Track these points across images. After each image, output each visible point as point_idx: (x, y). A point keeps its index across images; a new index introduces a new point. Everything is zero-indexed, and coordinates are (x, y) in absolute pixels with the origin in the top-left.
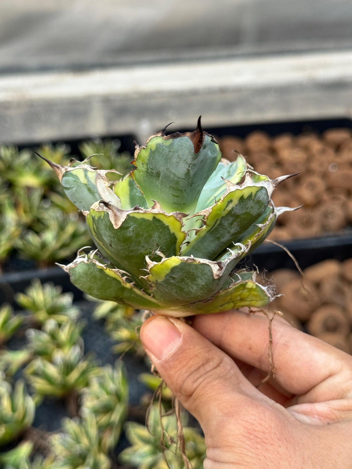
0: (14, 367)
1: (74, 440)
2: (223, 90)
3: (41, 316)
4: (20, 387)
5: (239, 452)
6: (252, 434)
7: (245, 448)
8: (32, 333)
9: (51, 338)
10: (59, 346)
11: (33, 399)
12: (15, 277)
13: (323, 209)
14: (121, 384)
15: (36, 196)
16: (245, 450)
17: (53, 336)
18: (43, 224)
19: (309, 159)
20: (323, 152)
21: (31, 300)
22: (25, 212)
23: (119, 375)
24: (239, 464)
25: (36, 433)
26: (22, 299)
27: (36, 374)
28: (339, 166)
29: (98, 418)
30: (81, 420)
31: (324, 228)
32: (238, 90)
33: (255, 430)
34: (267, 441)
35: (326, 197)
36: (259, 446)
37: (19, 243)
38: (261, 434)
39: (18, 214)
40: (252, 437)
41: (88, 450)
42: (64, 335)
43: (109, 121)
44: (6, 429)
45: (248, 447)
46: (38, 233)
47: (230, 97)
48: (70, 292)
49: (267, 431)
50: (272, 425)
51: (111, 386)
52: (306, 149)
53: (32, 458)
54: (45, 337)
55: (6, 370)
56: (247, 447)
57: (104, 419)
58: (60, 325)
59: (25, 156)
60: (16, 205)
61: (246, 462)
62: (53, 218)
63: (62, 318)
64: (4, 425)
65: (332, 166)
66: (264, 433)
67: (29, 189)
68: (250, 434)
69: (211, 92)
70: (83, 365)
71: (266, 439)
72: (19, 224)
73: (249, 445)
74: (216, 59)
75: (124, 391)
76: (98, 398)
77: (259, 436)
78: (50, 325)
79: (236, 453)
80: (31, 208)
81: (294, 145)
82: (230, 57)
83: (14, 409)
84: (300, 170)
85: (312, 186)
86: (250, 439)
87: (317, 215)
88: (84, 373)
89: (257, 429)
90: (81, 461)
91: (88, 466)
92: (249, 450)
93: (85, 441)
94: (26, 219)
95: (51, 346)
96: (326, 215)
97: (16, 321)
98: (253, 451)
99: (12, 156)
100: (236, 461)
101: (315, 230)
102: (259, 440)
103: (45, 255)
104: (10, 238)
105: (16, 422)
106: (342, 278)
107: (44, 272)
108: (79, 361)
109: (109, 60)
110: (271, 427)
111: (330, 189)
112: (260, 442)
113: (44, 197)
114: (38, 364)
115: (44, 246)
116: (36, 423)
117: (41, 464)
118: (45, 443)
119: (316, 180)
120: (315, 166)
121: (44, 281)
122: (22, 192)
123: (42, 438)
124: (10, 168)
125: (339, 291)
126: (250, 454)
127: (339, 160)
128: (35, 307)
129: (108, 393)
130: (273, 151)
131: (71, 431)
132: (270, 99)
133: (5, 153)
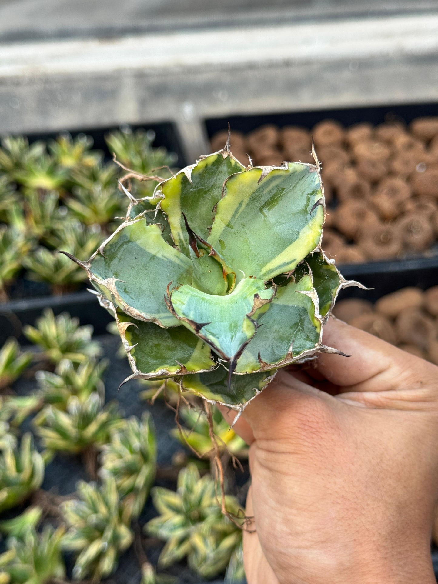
0: (20, 416)
1: (90, 508)
2: (287, 63)
3: (55, 354)
4: (27, 441)
5: (295, 442)
6: (306, 425)
7: (301, 439)
8: (42, 376)
9: (64, 382)
10: (76, 392)
11: (42, 457)
12: (23, 305)
13: (404, 221)
14: (147, 441)
15: (50, 203)
16: (301, 441)
17: (68, 380)
18: (59, 237)
19: (392, 156)
20: (410, 146)
21: (42, 335)
22: (37, 222)
23: (145, 429)
24: (296, 453)
25: (45, 496)
26: (30, 332)
27: (46, 425)
28: (428, 166)
29: (119, 482)
30: (99, 482)
31: (406, 246)
32: (307, 63)
33: (308, 421)
34: (321, 431)
35: (410, 206)
36: (314, 436)
37: (28, 262)
38: (315, 424)
39: (27, 224)
40: (306, 428)
41: (107, 521)
42: (80, 379)
43: (143, 103)
44: (8, 493)
45: (305, 438)
46: (52, 249)
47: (296, 73)
48: (89, 325)
49: (320, 421)
50: (324, 415)
51: (136, 443)
52: (389, 143)
53: (39, 528)
54: (58, 381)
55: (10, 421)
56: (303, 437)
57: (127, 483)
58: (76, 365)
59: (38, 150)
60: (25, 214)
61: (303, 451)
62: (70, 229)
63: (79, 357)
64: (6, 488)
65: (420, 167)
66: (318, 423)
67: (42, 192)
68: (305, 425)
69: (272, 65)
70: (103, 417)
71: (320, 428)
72: (28, 238)
73: (304, 436)
74: (280, 22)
75: (152, 449)
76: (120, 457)
77: (313, 426)
78: (65, 366)
79: (292, 443)
80: (43, 217)
81: (374, 138)
82: (298, 20)
83: (19, 468)
84: (380, 170)
85: (393, 192)
86: (305, 430)
87: (397, 229)
88: (104, 425)
89: (310, 420)
90: (97, 534)
91: (105, 541)
92: (305, 440)
93: (103, 510)
94: (38, 231)
95: (65, 392)
96: (409, 230)
97: (23, 359)
98: (309, 440)
99: (21, 149)
100: (293, 451)
101: (394, 248)
102: (314, 430)
103: (60, 277)
104: (18, 256)
105: (22, 484)
106: (425, 310)
107: (58, 299)
108: (98, 411)
109: (144, 23)
110: (323, 416)
111: (415, 196)
112: (315, 432)
113: (61, 203)
114: (49, 412)
115: (58, 266)
116: (46, 485)
117: (50, 537)
118: (56, 509)
119: (399, 183)
120: (397, 165)
121: (58, 311)
122: (33, 196)
123: (54, 503)
124: (18, 165)
125: (419, 327)
126: (306, 444)
127: (428, 157)
128: (46, 342)
129: (132, 451)
130: (347, 146)
131: (87, 496)
132: (347, 74)
133: (13, 145)
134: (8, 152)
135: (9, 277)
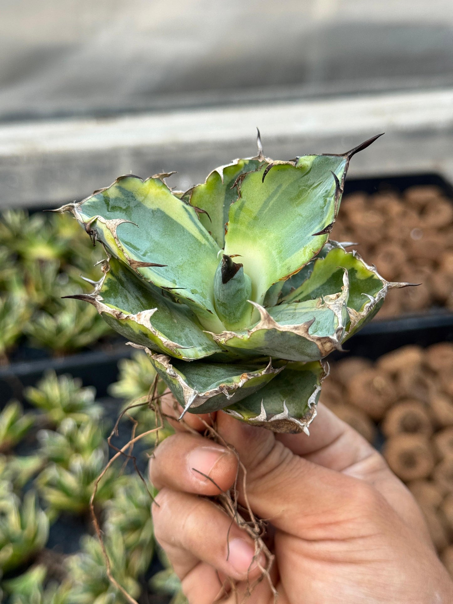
0: (23, 477)
1: (96, 561)
3: (56, 414)
4: (31, 501)
8: (45, 435)
9: (68, 441)
10: (78, 450)
11: (47, 514)
12: (25, 368)
15: (51, 270)
17: (71, 438)
18: (59, 304)
19: (387, 224)
20: (404, 215)
21: (44, 396)
22: (37, 290)
25: (49, 555)
26: (34, 395)
27: (50, 485)
28: (424, 231)
29: (125, 537)
30: (104, 538)
31: (404, 307)
35: (406, 269)
37: (30, 328)
39: (28, 293)
41: (114, 574)
42: (84, 438)
44: (14, 550)
46: (52, 315)
48: (91, 386)
51: (141, 498)
52: (383, 211)
53: (45, 585)
54: (61, 439)
55: (14, 480)
57: (132, 538)
58: (79, 426)
59: (37, 222)
60: (25, 282)
63: (83, 417)
64: (11, 544)
65: (414, 233)
67: (42, 262)
72: (29, 304)
76: (124, 512)
78: (68, 424)
80: (44, 285)
81: (369, 207)
82: (291, 100)
83: (23, 526)
84: (375, 237)
85: (390, 257)
88: (109, 482)
90: (103, 587)
94: (38, 298)
95: (68, 451)
96: (406, 292)
97: (25, 422)
99: (21, 222)
101: (392, 310)
103: (62, 342)
104: (19, 322)
105: (26, 541)
106: (425, 368)
107: (60, 361)
108: (102, 468)
111: (412, 260)
113: (61, 272)
114: (53, 472)
115: (59, 330)
116: (50, 543)
118: (61, 567)
119: (395, 249)
120: (394, 232)
121: (60, 373)
122: (33, 267)
123: (59, 561)
124: (18, 236)
125: (420, 384)
127: (423, 224)
128: (49, 404)
129: (137, 506)
131: (93, 551)
133: (13, 218)
134: (7, 225)
135: (11, 343)
